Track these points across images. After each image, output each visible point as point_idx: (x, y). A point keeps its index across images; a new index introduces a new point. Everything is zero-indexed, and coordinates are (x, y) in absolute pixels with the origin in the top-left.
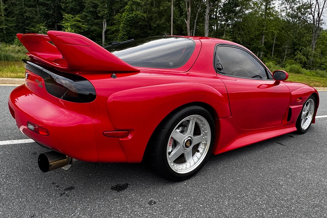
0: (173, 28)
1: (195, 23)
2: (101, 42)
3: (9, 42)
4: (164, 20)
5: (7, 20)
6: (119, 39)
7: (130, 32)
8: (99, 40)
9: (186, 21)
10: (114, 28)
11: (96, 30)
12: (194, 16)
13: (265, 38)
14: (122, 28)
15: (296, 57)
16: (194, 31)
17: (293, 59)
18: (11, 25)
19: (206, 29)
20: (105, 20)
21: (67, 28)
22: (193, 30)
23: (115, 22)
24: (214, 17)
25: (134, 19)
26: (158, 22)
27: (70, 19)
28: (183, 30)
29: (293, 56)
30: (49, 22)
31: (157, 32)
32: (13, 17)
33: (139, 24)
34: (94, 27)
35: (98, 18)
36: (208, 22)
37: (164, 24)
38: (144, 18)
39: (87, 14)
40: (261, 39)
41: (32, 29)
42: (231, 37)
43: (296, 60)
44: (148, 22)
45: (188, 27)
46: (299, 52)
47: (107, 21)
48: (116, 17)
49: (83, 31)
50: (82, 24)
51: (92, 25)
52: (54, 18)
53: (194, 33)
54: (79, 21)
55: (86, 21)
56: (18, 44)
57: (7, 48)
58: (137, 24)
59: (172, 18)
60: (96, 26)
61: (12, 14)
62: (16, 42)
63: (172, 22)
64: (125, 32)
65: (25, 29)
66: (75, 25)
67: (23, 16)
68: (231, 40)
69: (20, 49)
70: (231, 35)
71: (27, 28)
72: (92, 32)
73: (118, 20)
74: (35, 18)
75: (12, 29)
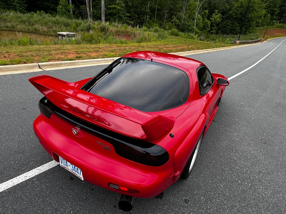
13: (150, 4)
15: (172, 20)
17: (170, 22)
29: (170, 19)
40: (147, 4)
42: (123, 1)
43: (172, 22)
46: (175, 17)
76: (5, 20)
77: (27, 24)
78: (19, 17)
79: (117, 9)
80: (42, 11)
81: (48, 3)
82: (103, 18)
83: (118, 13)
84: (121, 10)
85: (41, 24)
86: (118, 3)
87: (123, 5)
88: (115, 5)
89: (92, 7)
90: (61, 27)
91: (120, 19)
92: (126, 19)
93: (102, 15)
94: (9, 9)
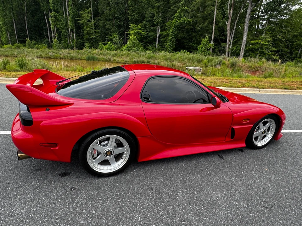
0: (215, 29)
1: (236, 24)
2: (155, 45)
3: (96, 47)
4: (207, 23)
5: (95, 32)
6: (168, 42)
7: (177, 35)
8: (154, 43)
9: (227, 23)
10: (165, 33)
11: (152, 35)
12: (235, 17)
14: (172, 33)
16: (234, 32)
18: (97, 35)
19: (245, 29)
20: (159, 27)
21: (131, 35)
22: (233, 30)
23: (166, 28)
24: (256, 16)
25: (181, 25)
26: (201, 26)
27: (134, 28)
28: (225, 31)
30: (121, 31)
31: (200, 34)
32: (99, 29)
33: (185, 28)
34: (151, 33)
35: (154, 25)
36: (248, 23)
37: (207, 27)
38: (190, 23)
39: (146, 23)
41: (110, 37)
42: (271, 35)
44: (193, 26)
45: (228, 28)
47: (161, 28)
48: (168, 24)
49: (143, 37)
50: (142, 32)
51: (149, 32)
52: (124, 28)
53: (233, 33)
54: (140, 29)
55: (145, 29)
56: (101, 49)
57: (94, 52)
58: (184, 28)
59: (214, 21)
60: (152, 32)
61: (99, 27)
62: (100, 47)
63: (214, 24)
64: (173, 36)
65: (105, 37)
66: (137, 32)
67: (105, 28)
68: (270, 38)
69: (102, 52)
70: (271, 34)
71: (107, 36)
72: (149, 37)
73: (169, 26)
74: (112, 29)
75: (98, 38)
76: (155, 58)
77: (169, 61)
78: (165, 56)
79: (261, 44)
80: (185, 51)
81: (193, 43)
82: (242, 54)
83: (261, 48)
84: (265, 45)
85: (179, 60)
86: (263, 38)
87: (268, 40)
88: (259, 39)
89: (232, 44)
90: (194, 63)
91: (263, 54)
92: (269, 54)
93: (241, 51)
94: (162, 50)
